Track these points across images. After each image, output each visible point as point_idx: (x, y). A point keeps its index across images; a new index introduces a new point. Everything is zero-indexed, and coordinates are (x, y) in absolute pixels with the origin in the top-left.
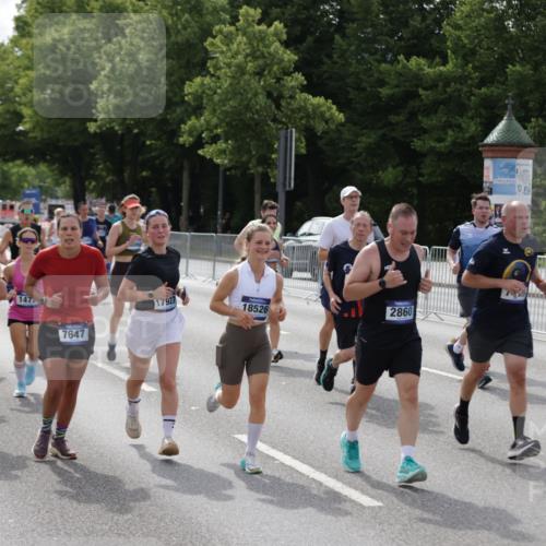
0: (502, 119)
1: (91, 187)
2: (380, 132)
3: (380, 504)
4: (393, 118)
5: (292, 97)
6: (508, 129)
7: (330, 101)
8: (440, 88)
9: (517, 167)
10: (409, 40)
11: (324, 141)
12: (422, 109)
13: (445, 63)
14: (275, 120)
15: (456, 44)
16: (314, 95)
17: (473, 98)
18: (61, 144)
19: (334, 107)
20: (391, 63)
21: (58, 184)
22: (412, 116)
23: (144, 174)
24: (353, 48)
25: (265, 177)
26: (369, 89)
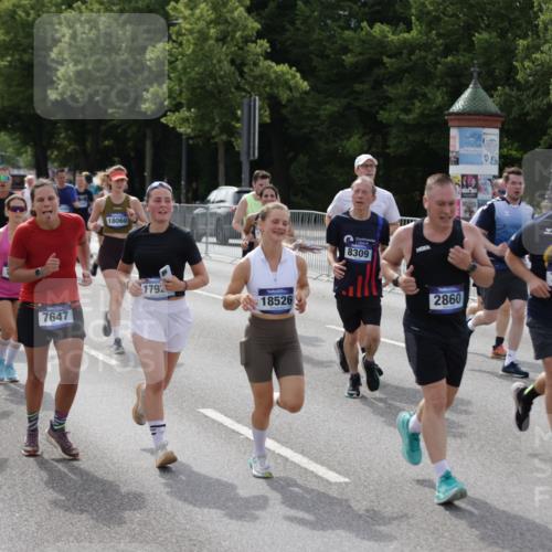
0: (467, 87)
1: (53, 156)
2: (344, 101)
3: (347, 480)
4: (358, 87)
5: (256, 64)
6: (473, 97)
7: (294, 69)
8: (404, 56)
9: (484, 136)
10: (373, 6)
11: (289, 109)
12: (387, 76)
13: (409, 30)
14: (238, 88)
15: (421, 11)
16: (278, 63)
17: (439, 66)
18: (22, 112)
19: (298, 75)
20: (355, 30)
21: (20, 154)
22: (377, 84)
23: (107, 143)
24: (316, 14)
25: (229, 146)
26: (333, 56)
